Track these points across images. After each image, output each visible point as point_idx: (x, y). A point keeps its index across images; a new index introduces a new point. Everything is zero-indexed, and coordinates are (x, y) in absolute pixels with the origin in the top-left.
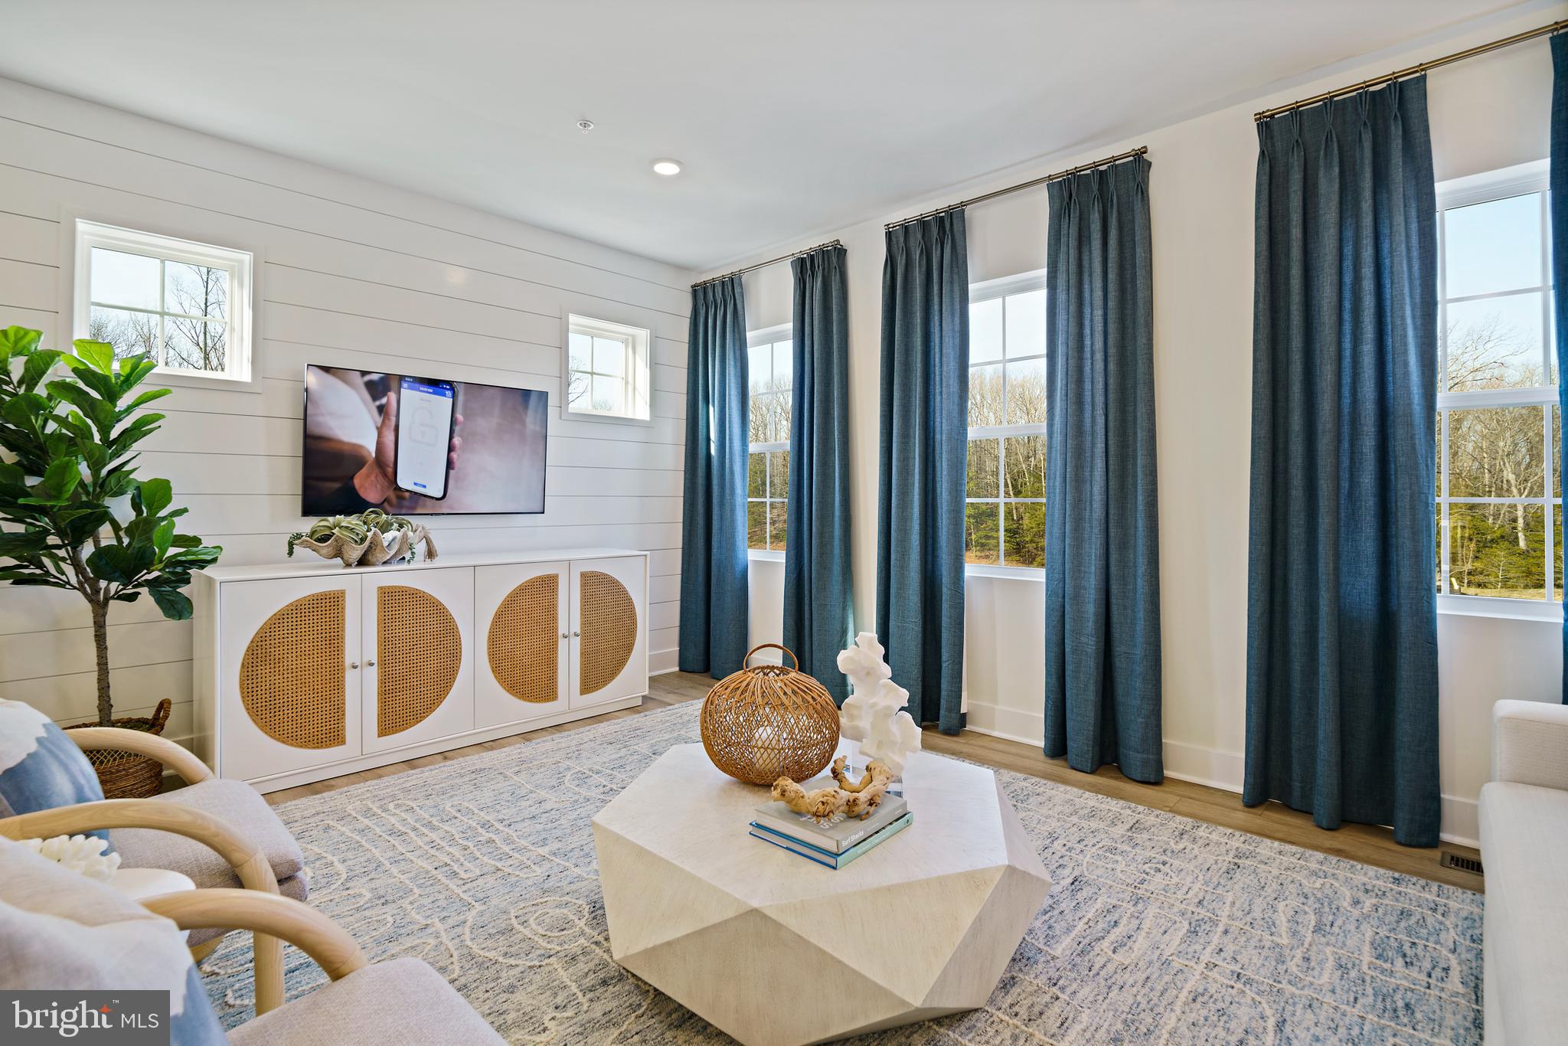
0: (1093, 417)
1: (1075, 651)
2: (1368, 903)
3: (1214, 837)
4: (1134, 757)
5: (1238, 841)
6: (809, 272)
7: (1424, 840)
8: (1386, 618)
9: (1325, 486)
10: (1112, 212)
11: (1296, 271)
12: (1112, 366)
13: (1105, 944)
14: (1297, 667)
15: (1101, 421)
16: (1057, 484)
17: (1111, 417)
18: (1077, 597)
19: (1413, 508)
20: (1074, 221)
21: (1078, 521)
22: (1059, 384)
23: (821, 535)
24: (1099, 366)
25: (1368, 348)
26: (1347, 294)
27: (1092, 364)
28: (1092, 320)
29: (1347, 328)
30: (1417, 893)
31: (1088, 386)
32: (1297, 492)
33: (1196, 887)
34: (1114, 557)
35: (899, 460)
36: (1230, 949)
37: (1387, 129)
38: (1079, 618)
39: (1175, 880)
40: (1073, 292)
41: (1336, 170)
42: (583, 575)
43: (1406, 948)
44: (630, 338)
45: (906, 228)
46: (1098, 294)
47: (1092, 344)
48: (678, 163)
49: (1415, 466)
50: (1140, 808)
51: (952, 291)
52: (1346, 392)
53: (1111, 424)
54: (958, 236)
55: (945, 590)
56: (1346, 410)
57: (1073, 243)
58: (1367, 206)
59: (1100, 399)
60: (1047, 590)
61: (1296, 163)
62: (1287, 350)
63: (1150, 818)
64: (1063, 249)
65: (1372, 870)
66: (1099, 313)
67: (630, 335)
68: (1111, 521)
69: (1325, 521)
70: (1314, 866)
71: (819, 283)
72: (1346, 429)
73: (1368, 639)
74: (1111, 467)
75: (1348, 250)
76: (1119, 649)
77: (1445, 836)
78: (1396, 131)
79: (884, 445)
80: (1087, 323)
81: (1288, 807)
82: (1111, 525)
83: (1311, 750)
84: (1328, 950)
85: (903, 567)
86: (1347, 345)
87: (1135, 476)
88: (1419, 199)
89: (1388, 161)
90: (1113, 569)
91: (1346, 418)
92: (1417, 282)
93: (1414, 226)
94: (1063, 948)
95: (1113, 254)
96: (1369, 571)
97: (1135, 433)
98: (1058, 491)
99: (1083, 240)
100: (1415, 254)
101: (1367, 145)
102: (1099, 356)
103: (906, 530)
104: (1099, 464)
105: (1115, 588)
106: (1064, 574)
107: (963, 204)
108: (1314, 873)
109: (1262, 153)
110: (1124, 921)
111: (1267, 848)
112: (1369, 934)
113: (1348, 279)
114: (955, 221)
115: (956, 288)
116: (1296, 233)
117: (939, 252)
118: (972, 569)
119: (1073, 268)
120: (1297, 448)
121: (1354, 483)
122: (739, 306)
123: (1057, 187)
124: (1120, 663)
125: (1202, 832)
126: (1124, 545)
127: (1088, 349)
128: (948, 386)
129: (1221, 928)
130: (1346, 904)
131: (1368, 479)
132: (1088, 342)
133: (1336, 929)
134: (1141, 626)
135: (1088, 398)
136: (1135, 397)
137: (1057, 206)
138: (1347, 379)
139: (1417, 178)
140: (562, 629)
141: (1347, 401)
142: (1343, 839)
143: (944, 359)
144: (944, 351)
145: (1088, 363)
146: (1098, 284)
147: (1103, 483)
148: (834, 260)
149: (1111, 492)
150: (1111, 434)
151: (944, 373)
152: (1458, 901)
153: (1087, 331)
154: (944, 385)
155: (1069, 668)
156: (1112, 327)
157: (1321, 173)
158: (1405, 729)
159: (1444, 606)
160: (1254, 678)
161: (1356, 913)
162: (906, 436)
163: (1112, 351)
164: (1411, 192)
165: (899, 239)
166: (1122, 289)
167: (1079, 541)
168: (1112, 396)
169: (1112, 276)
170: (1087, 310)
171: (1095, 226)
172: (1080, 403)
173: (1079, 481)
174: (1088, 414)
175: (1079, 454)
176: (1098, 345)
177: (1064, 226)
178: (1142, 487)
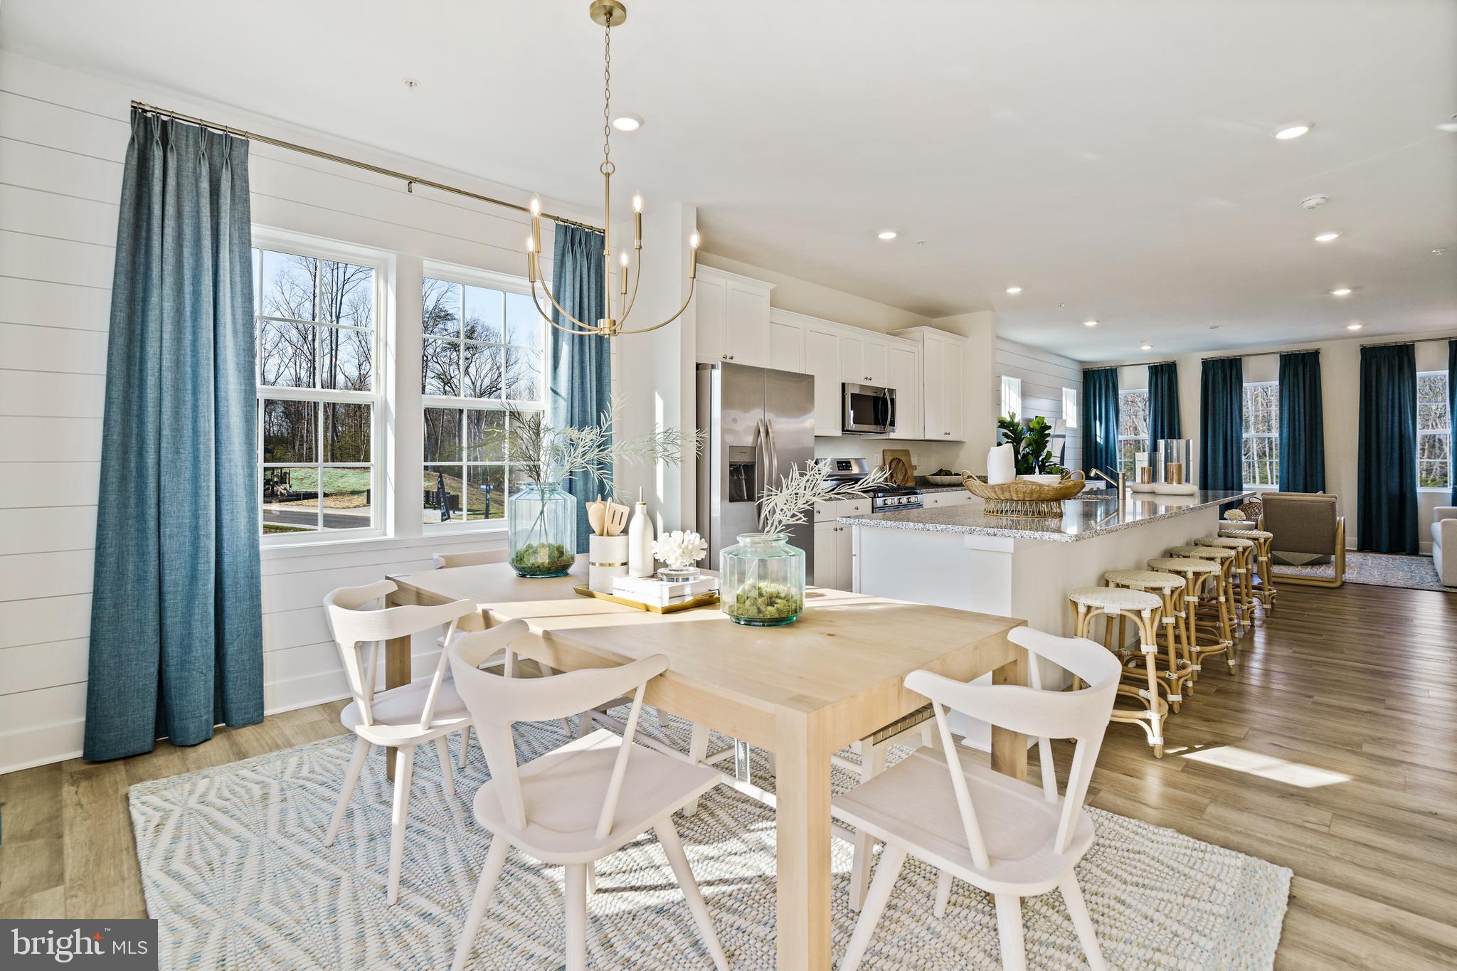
0: (1300, 434)
6: (1159, 371)
10: (1307, 369)
12: (1307, 418)
15: (1303, 436)
16: (1286, 455)
17: (1307, 434)
20: (1292, 368)
21: (1295, 468)
22: (1286, 422)
24: (1302, 418)
25: (1396, 418)
27: (1299, 416)
28: (1298, 402)
29: (1390, 411)
30: (1415, 557)
31: (1297, 423)
32: (1374, 459)
34: (1308, 479)
35: (1211, 446)
37: (1403, 357)
40: (1291, 392)
41: (1387, 367)
45: (1212, 360)
46: (1302, 394)
47: (1299, 410)
51: (1236, 386)
53: (1307, 437)
54: (1238, 367)
56: (1389, 435)
57: (1290, 374)
59: (1302, 428)
64: (1287, 377)
65: (1401, 556)
66: (1302, 402)
69: (1383, 467)
71: (1166, 377)
72: (1390, 440)
73: (1397, 500)
74: (1307, 451)
75: (1390, 389)
79: (1203, 440)
80: (1296, 403)
82: (1307, 469)
83: (1379, 533)
85: (1214, 485)
86: (1390, 417)
87: (1316, 453)
89: (1403, 366)
90: (1308, 483)
91: (1389, 437)
95: (1307, 382)
97: (1316, 440)
98: (1284, 458)
99: (1296, 374)
102: (1302, 415)
103: (1215, 472)
104: (1303, 449)
105: (1308, 489)
106: (1288, 485)
107: (1241, 356)
114: (1237, 361)
115: (1238, 385)
117: (1229, 370)
121: (1392, 456)
122: (1115, 380)
123: (1283, 356)
126: (1312, 475)
127: (1296, 411)
131: (1396, 455)
132: (1297, 409)
135: (1297, 428)
136: (1316, 428)
137: (1284, 362)
139: (1411, 371)
141: (1390, 432)
143: (1233, 411)
144: (1233, 408)
145: (1297, 416)
146: (1301, 391)
147: (1304, 456)
148: (1171, 368)
149: (1307, 459)
153: (1296, 405)
156: (1307, 406)
157: (1382, 367)
159: (1419, 490)
163: (1307, 413)
165: (1208, 365)
166: (1311, 394)
167: (1295, 475)
168: (1307, 427)
169: (1307, 388)
170: (1296, 399)
171: (1301, 372)
172: (1294, 429)
173: (1294, 454)
174: (1297, 433)
175: (1294, 445)
176: (1302, 411)
177: (1287, 370)
178: (1319, 457)
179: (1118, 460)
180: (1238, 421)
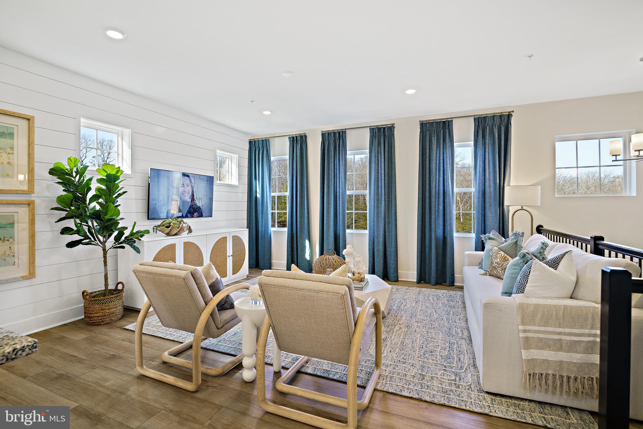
1: (377, 250)
2: (444, 295)
3: (413, 289)
4: (391, 275)
5: (418, 289)
6: (295, 142)
7: (452, 285)
8: (445, 238)
9: (433, 209)
10: (386, 139)
11: (428, 159)
12: (386, 178)
13: (402, 306)
14: (427, 250)
15: (383, 192)
16: (372, 208)
17: (386, 191)
18: (378, 237)
19: (450, 214)
21: (378, 217)
22: (373, 182)
23: (301, 222)
24: (383, 178)
25: (441, 178)
26: (437, 166)
27: (381, 177)
28: (381, 165)
29: (437, 173)
30: (452, 293)
31: (380, 182)
32: (427, 210)
33: (414, 297)
34: (386, 226)
35: (327, 200)
36: (424, 304)
37: (445, 130)
38: (378, 242)
39: (409, 296)
40: (376, 158)
41: (436, 138)
42: (233, 236)
43: (452, 300)
44: (230, 157)
45: (329, 133)
46: (383, 159)
47: (381, 172)
48: (271, 112)
49: (450, 205)
50: (396, 286)
51: (342, 153)
52: (437, 188)
53: (386, 193)
54: (344, 138)
55: (341, 236)
56: (437, 192)
57: (376, 145)
58: (442, 147)
59: (383, 186)
60: (369, 235)
61: (428, 134)
62: (426, 178)
63: (400, 287)
64: (374, 147)
65: (444, 290)
66: (383, 164)
67: (230, 156)
68: (386, 217)
69: (433, 217)
70: (434, 291)
71: (299, 146)
72: (437, 196)
73: (441, 243)
74: (386, 204)
75: (438, 155)
76: (388, 249)
77: (455, 284)
78: (447, 131)
79: (322, 196)
80: (380, 166)
81: (425, 283)
82: (386, 218)
83: (430, 269)
84: (440, 302)
85: (328, 231)
86: (437, 177)
87: (392, 206)
88: (451, 147)
89: (446, 137)
90: (386, 229)
91: (437, 194)
92: (451, 165)
93: (450, 152)
94: (395, 307)
95: (386, 149)
96: (441, 227)
97: (392, 195)
98: (372, 210)
99: (379, 144)
100: (450, 158)
101: (442, 133)
102: (383, 175)
103: (329, 220)
104: (383, 203)
105: (387, 234)
106: (374, 231)
107: (346, 129)
108: (434, 292)
109: (421, 131)
110: (404, 303)
111: (424, 289)
112: (446, 299)
113: (438, 162)
114: (343, 134)
115: (343, 152)
116: (428, 151)
117: (338, 142)
118: (348, 231)
119: (376, 152)
120: (427, 200)
121: (438, 208)
122: (268, 149)
123: (372, 129)
124: (388, 253)
125: (411, 288)
126: (389, 223)
127: (380, 173)
128: (342, 180)
129: (421, 302)
130: (441, 296)
131: (441, 208)
132: (380, 171)
133: (440, 299)
134: (393, 243)
135: (380, 186)
136: (392, 186)
137: (372, 134)
138: (437, 185)
139: (451, 142)
140: (228, 255)
141: (437, 190)
142: (437, 287)
143: (340, 172)
144: (340, 170)
145: (380, 177)
146: (383, 157)
147: (384, 208)
148: (304, 139)
149: (386, 210)
150: (386, 196)
151: (340, 176)
152: (459, 293)
153: (380, 168)
154: (340, 179)
155: (376, 255)
156: (386, 168)
157: (433, 138)
158: (448, 261)
159: (455, 235)
160: (419, 253)
161: (443, 296)
162: (328, 193)
163: (386, 174)
164: (450, 145)
165: (326, 136)
166: (389, 159)
167: (378, 222)
168: (386, 186)
169: (386, 155)
170: (380, 163)
171: (382, 142)
172: (378, 187)
173: (378, 207)
174: (380, 190)
175: (378, 200)
176: (383, 172)
177: (374, 140)
178: (393, 209)
179: (270, 211)
180: (343, 181)
